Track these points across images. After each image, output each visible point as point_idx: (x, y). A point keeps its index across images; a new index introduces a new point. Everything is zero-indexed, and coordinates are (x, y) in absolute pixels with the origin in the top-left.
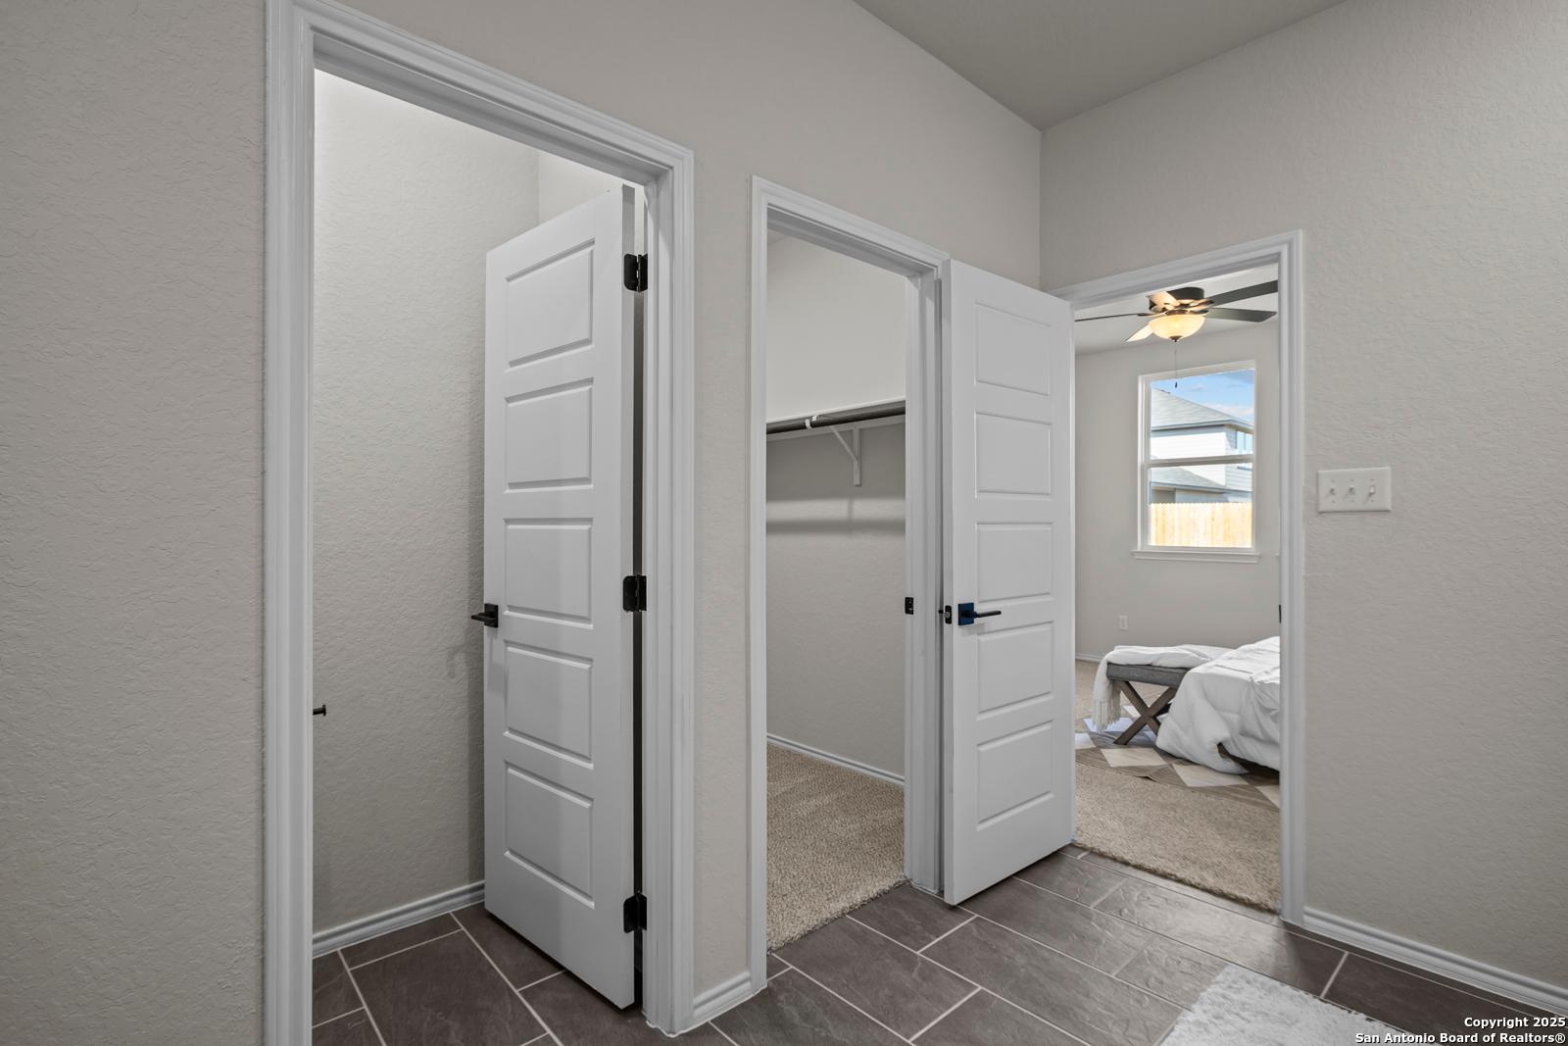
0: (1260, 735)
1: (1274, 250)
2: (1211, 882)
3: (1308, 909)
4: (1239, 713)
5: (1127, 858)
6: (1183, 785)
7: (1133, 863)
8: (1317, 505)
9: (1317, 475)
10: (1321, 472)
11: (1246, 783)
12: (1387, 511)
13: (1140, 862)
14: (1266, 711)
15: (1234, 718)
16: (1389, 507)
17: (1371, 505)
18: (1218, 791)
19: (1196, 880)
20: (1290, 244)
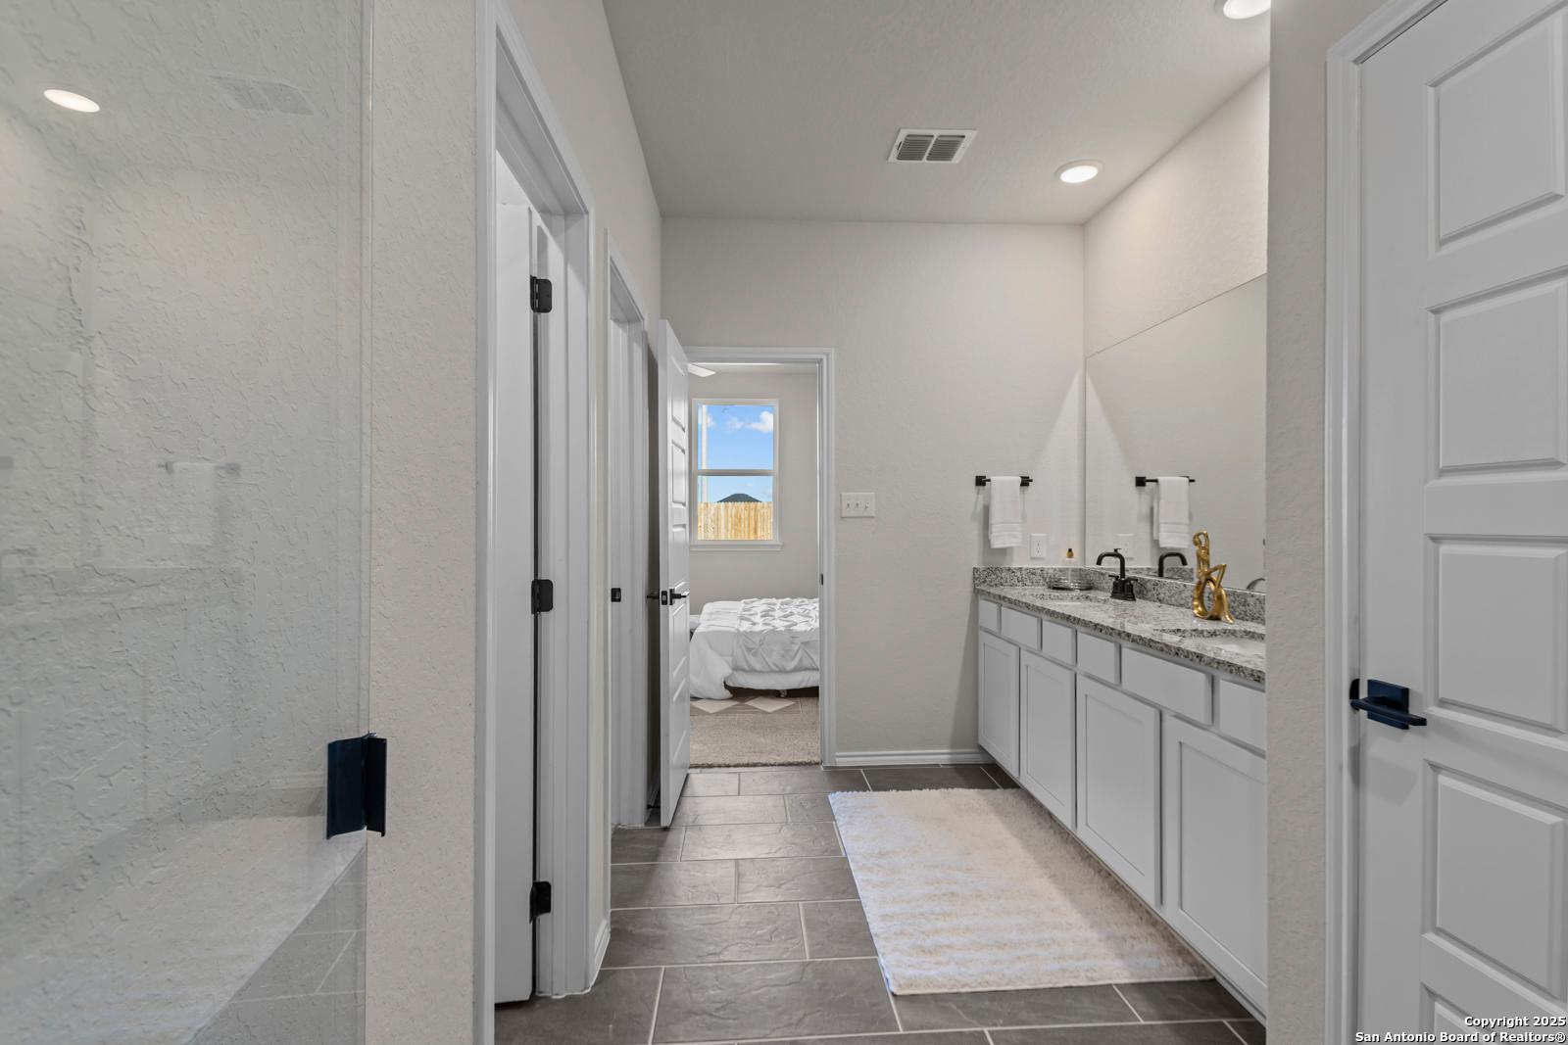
0: (747, 668)
1: (819, 357)
2: (780, 760)
3: (838, 754)
4: (732, 655)
5: (727, 763)
6: (708, 714)
7: (733, 764)
8: (841, 513)
9: (841, 496)
10: (844, 494)
11: (737, 703)
12: (872, 517)
13: (736, 762)
14: (749, 650)
15: (730, 659)
16: (874, 515)
17: (865, 514)
18: (727, 712)
19: (773, 762)
20: (828, 355)
